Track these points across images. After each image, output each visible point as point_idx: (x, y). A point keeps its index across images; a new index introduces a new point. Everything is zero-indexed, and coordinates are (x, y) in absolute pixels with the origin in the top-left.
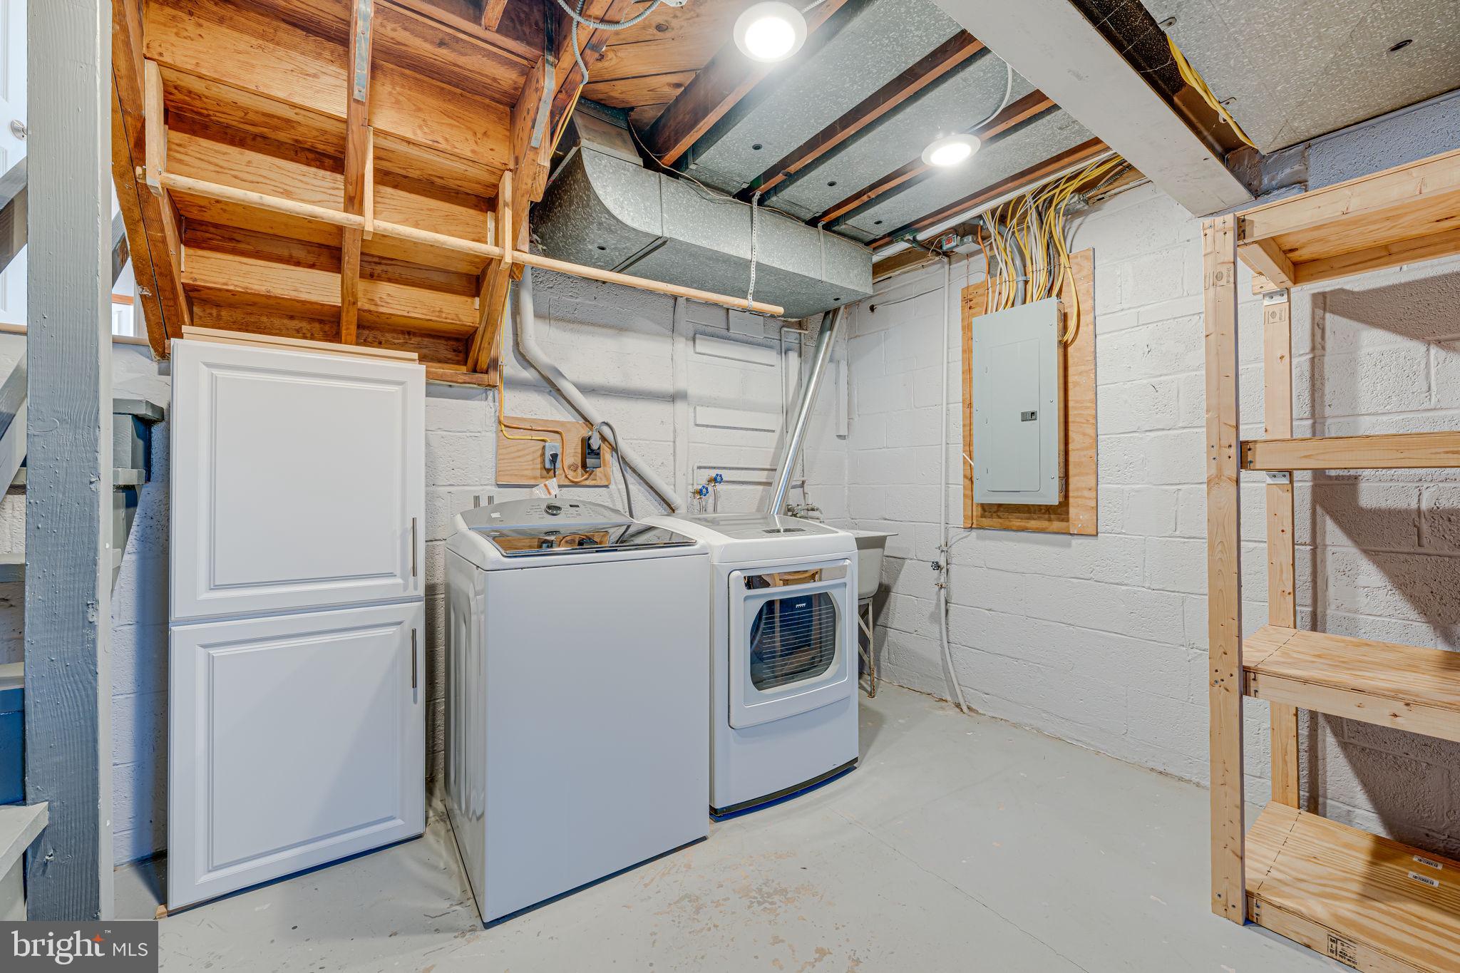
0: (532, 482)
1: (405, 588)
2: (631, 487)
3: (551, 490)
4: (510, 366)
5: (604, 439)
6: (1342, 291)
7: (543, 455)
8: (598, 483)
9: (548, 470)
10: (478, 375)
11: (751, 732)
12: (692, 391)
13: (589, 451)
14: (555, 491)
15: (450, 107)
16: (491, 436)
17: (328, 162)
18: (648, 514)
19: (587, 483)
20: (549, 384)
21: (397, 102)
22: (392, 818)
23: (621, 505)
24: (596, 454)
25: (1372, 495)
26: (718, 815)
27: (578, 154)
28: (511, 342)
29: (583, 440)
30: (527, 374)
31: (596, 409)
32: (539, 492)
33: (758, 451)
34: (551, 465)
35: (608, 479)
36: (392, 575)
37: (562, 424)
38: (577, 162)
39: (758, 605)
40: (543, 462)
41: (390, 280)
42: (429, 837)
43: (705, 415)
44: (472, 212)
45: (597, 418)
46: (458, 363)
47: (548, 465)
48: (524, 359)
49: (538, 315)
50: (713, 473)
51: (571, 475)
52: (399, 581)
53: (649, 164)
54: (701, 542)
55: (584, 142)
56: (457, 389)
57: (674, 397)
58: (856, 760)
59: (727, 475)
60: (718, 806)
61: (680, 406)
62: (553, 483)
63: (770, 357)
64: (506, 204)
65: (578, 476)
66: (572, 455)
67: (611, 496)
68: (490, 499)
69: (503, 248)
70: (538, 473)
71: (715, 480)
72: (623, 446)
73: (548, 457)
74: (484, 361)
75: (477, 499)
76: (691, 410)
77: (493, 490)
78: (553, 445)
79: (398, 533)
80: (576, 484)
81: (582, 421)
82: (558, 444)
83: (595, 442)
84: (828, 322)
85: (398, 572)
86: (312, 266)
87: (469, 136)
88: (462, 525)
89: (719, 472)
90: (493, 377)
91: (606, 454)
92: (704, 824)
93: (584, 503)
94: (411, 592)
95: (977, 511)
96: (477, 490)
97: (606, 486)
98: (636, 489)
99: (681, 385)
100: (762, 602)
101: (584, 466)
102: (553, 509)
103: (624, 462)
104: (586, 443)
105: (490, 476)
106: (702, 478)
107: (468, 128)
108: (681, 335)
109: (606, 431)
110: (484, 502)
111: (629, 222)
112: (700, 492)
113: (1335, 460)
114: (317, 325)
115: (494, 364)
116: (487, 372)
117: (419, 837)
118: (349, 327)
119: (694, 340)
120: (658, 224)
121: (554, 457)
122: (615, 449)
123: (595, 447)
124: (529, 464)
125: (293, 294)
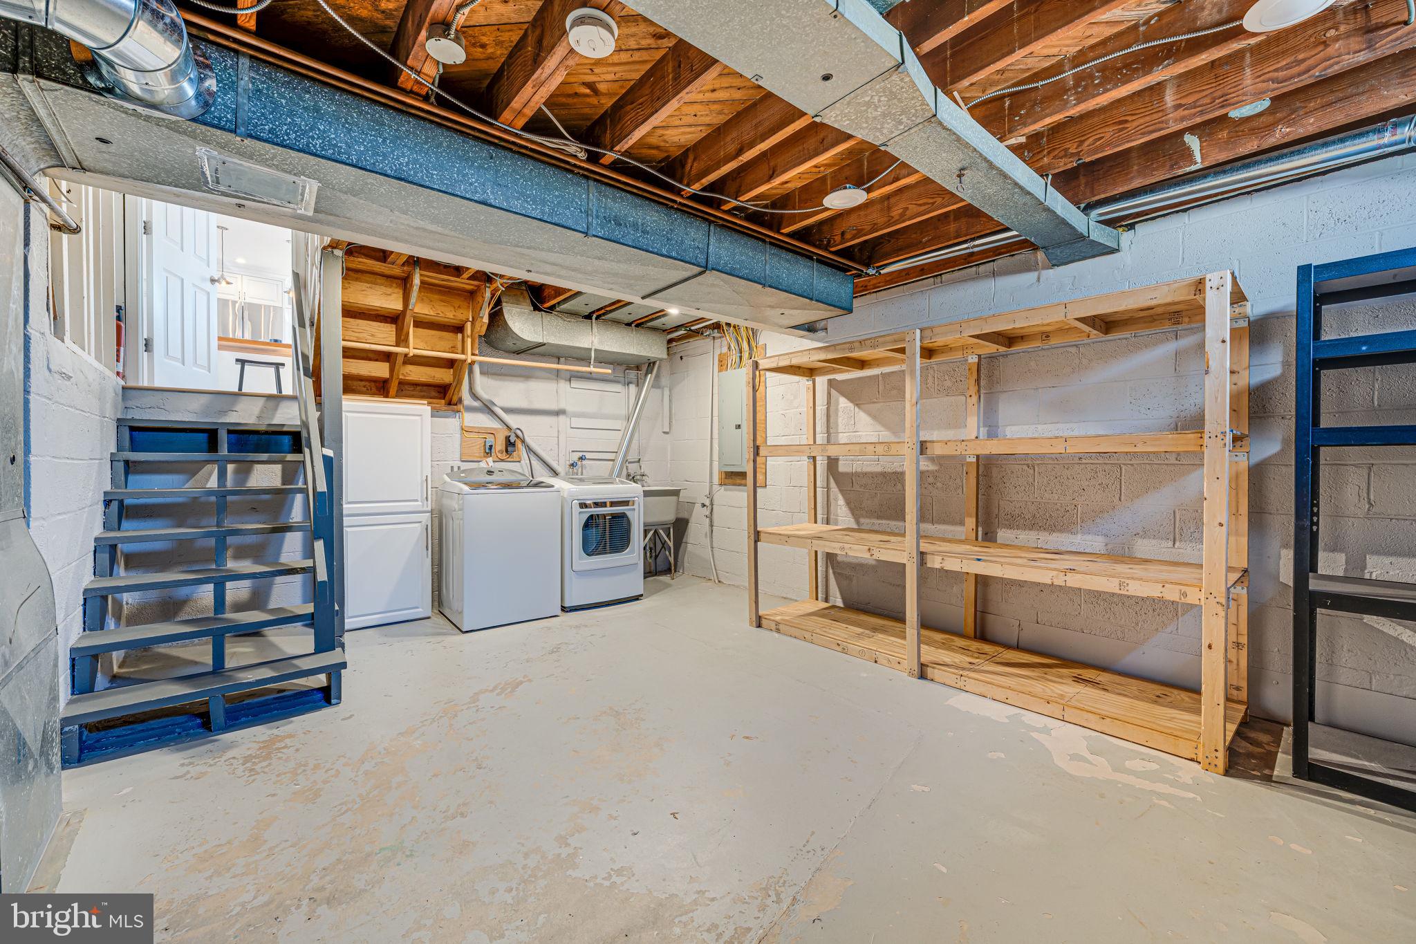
0: (479, 459)
1: (423, 505)
2: (532, 462)
3: (490, 463)
4: (467, 400)
5: (517, 437)
6: (834, 379)
7: (485, 445)
8: (514, 459)
9: (488, 453)
10: (451, 406)
11: (582, 573)
12: (569, 409)
13: (510, 445)
14: (491, 464)
15: (444, 298)
16: (458, 436)
17: (389, 320)
18: (542, 475)
19: (509, 460)
20: (488, 408)
21: (422, 300)
22: (417, 608)
23: (527, 473)
24: (513, 445)
25: (843, 467)
26: (563, 609)
27: (501, 309)
28: (468, 388)
29: (506, 437)
30: (476, 404)
31: (513, 421)
32: (483, 464)
33: (609, 441)
34: (489, 450)
35: (520, 458)
36: (417, 501)
37: (495, 429)
38: (501, 310)
39: (586, 516)
40: (485, 449)
41: (411, 364)
42: (433, 618)
43: (577, 422)
44: (451, 334)
45: (514, 425)
46: (440, 399)
47: (487, 451)
48: (475, 396)
49: (482, 373)
50: (581, 454)
51: (499, 455)
52: (420, 503)
53: (536, 308)
54: (557, 486)
55: (504, 304)
56: (441, 413)
57: (558, 413)
58: (642, 595)
59: (588, 455)
60: (567, 605)
61: (562, 418)
62: (490, 460)
63: (618, 387)
64: (468, 337)
65: (504, 456)
66: (500, 445)
67: (522, 467)
68: (459, 468)
69: (467, 355)
70: (482, 454)
71: (581, 458)
72: (527, 439)
73: (487, 447)
74: (455, 399)
75: (452, 467)
76: (568, 419)
77: (460, 464)
78: (490, 440)
79: (420, 482)
80: (502, 460)
81: (505, 427)
82: (493, 440)
83: (513, 439)
84: (650, 369)
85: (419, 499)
86: (377, 360)
87: (452, 309)
88: (447, 479)
89: (584, 454)
90: (460, 407)
91: (519, 444)
92: (559, 612)
93: (506, 470)
94: (425, 509)
95: (723, 476)
96: (451, 463)
97: (519, 462)
98: (535, 462)
99: (562, 406)
100: (588, 515)
101: (507, 451)
102: (490, 472)
103: (529, 449)
104: (508, 438)
105: (457, 456)
106: (575, 457)
107: (452, 305)
108: (562, 379)
109: (519, 433)
110: (456, 469)
111: (526, 338)
112: (572, 465)
113: (833, 451)
114: (373, 384)
115: (460, 401)
116: (456, 405)
117: (429, 618)
118: (394, 388)
119: (570, 381)
120: (541, 337)
121: (491, 446)
122: (523, 441)
123: (512, 441)
124: (478, 450)
125: (369, 374)
